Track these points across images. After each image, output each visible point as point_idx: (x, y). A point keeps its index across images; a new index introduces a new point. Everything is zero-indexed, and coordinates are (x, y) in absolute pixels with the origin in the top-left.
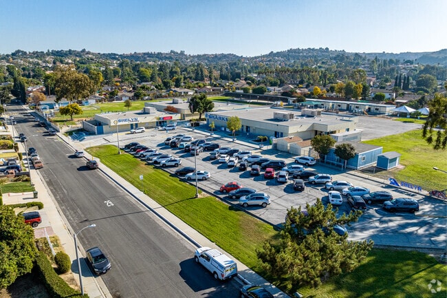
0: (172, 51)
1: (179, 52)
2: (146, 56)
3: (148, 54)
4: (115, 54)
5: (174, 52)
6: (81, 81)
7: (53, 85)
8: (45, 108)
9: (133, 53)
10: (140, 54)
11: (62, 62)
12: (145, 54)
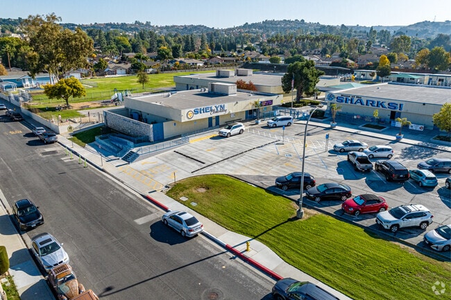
0: (136, 22)
1: (145, 23)
2: (109, 27)
3: (110, 24)
4: (73, 25)
5: (139, 23)
6: (75, 39)
7: (12, 54)
8: (10, 87)
9: (93, 24)
10: (101, 24)
11: (12, 31)
12: (107, 24)
